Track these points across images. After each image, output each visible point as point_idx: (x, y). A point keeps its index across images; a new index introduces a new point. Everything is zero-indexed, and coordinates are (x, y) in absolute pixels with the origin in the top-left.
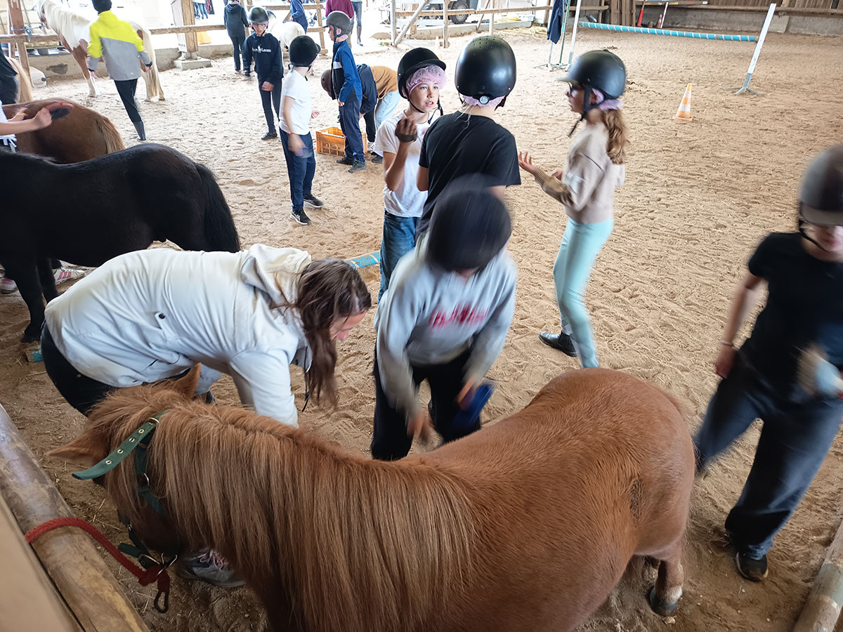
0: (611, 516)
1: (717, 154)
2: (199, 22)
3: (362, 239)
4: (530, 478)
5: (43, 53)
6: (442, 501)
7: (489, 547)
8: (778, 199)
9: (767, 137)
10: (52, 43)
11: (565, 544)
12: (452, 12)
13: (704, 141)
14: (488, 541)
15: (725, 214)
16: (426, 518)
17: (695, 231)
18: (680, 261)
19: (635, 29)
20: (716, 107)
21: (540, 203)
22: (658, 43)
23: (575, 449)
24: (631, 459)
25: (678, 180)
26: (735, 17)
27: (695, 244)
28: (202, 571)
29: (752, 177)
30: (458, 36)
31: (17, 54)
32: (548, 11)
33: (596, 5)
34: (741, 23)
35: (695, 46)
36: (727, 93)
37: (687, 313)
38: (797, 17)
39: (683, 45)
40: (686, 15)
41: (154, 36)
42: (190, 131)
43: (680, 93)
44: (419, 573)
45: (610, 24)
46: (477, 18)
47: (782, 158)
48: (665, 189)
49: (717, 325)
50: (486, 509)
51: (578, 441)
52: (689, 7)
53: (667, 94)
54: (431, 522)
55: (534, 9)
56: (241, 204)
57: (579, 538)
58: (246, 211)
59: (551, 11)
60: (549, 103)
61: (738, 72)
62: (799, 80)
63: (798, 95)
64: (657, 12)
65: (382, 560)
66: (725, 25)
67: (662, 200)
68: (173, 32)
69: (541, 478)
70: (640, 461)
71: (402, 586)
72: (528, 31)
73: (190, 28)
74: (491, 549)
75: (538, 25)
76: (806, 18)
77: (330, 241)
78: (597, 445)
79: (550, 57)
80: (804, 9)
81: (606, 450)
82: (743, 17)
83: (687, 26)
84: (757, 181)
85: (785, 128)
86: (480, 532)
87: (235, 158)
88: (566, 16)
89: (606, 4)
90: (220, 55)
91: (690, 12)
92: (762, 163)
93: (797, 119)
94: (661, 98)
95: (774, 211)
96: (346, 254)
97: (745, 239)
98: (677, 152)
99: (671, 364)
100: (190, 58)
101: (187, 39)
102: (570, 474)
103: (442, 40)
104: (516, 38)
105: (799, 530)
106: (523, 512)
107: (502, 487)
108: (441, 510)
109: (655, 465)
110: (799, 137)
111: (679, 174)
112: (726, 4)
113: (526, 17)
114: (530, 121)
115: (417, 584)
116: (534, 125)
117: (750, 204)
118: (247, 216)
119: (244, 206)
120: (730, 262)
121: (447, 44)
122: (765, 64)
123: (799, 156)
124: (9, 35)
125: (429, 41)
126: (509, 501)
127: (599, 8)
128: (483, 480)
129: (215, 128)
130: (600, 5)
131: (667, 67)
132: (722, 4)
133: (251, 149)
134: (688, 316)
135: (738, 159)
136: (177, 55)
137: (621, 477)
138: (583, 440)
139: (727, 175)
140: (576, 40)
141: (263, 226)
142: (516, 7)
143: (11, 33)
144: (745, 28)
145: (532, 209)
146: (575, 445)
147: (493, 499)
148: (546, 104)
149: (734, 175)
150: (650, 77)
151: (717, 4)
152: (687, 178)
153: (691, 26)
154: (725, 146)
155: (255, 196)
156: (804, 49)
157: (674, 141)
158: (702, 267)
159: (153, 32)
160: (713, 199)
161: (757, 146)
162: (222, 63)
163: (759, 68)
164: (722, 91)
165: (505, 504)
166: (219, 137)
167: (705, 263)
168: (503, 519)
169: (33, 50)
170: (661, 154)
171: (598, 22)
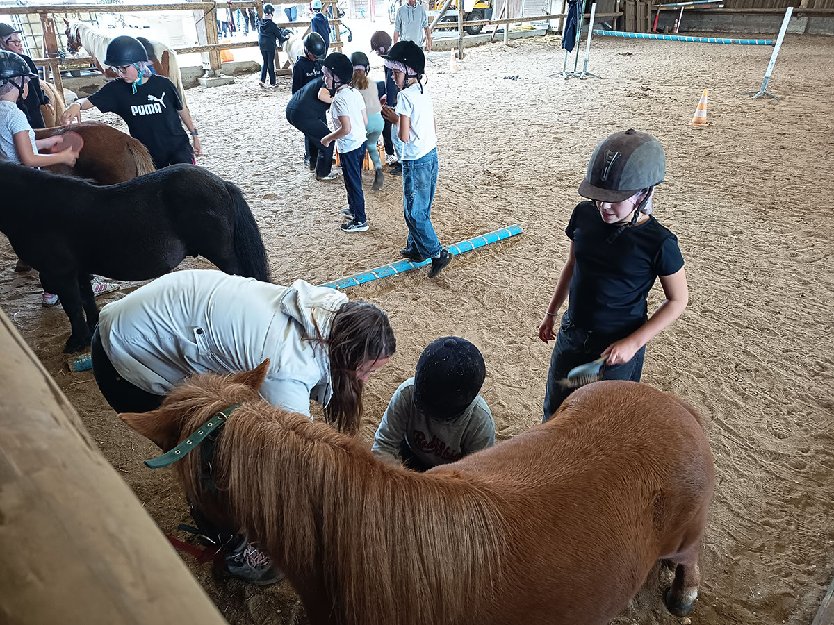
0: (634, 529)
1: (734, 159)
2: (222, 41)
3: (381, 250)
4: (557, 492)
5: (76, 74)
6: (476, 514)
7: (518, 558)
8: (796, 204)
9: (785, 142)
10: (84, 65)
11: (591, 556)
12: (468, 23)
13: (720, 146)
14: (518, 552)
15: (742, 220)
16: (462, 530)
17: (711, 237)
18: (697, 268)
19: (650, 35)
20: (732, 111)
21: (556, 212)
22: (674, 48)
23: (601, 465)
24: (654, 474)
25: (695, 186)
26: (752, 19)
27: (711, 251)
28: (236, 570)
29: (769, 183)
30: (473, 46)
31: (51, 76)
32: (563, 19)
33: (610, 12)
34: (759, 25)
35: (712, 50)
36: (744, 97)
37: (704, 320)
38: (816, 18)
39: (699, 49)
40: (703, 18)
41: (180, 56)
42: (215, 147)
43: (697, 98)
44: (454, 582)
45: (625, 31)
46: (493, 28)
47: (801, 162)
48: (681, 196)
49: (733, 331)
50: (516, 522)
51: (603, 457)
52: (706, 10)
53: (683, 100)
54: (466, 535)
55: (549, 17)
56: (265, 217)
57: (603, 550)
58: (270, 224)
59: (565, 20)
60: (564, 111)
61: (756, 75)
62: (818, 82)
63: (817, 98)
64: (673, 16)
65: (422, 569)
66: (742, 27)
67: (678, 207)
68: (197, 51)
69: (568, 493)
70: (662, 476)
71: (438, 593)
72: (543, 39)
73: (214, 47)
74: (520, 560)
75: (553, 33)
76: (825, 19)
77: (350, 252)
78: (622, 461)
79: (565, 66)
80: (823, 10)
81: (631, 466)
82: (760, 19)
83: (703, 30)
84: (774, 186)
85: (803, 132)
86: (510, 544)
87: (259, 173)
88: (580, 23)
89: (620, 10)
90: (242, 71)
91: (706, 16)
92: (780, 168)
93: (816, 122)
94: (677, 104)
95: (792, 216)
96: (366, 264)
97: (762, 244)
98: (694, 159)
99: (687, 371)
100: (214, 75)
101: (211, 58)
102: (596, 489)
103: (458, 51)
104: (531, 47)
105: (815, 534)
106: (551, 525)
107: (531, 501)
108: (475, 522)
109: (677, 480)
110: (818, 141)
111: (696, 180)
112: (743, 7)
113: (541, 26)
114: (546, 130)
115: (451, 591)
116: (549, 134)
117: (767, 210)
118: (271, 229)
119: (269, 220)
120: (747, 269)
121: (462, 54)
122: (784, 66)
123: (818, 160)
124: (43, 59)
125: (445, 52)
126: (537, 515)
127: (614, 15)
128: (513, 494)
129: (239, 143)
130: (615, 12)
131: (683, 73)
132: (739, 7)
133: (274, 164)
134: (703, 323)
135: (755, 164)
136: (200, 73)
137: (644, 491)
138: (608, 455)
139: (744, 180)
140: (591, 47)
141: (287, 238)
142: (530, 16)
143: (46, 57)
144: (763, 31)
145: (548, 218)
146: (600, 461)
147: (522, 512)
148: (561, 112)
149: (751, 180)
150: (666, 83)
151: (734, 7)
152: (703, 184)
153: (708, 30)
154: (742, 151)
155: (278, 209)
156: (823, 50)
157: (690, 147)
158: (718, 274)
159: (178, 51)
160: (729, 205)
161: (775, 151)
162: (245, 80)
163: (777, 70)
164: (739, 95)
165: (533, 518)
166: (243, 152)
167: (722, 270)
168: (532, 532)
169: (66, 72)
170: (677, 161)
171: (612, 30)
